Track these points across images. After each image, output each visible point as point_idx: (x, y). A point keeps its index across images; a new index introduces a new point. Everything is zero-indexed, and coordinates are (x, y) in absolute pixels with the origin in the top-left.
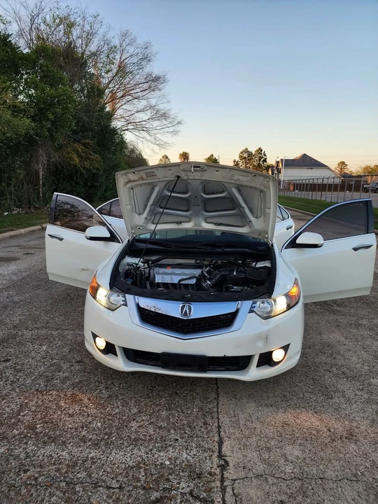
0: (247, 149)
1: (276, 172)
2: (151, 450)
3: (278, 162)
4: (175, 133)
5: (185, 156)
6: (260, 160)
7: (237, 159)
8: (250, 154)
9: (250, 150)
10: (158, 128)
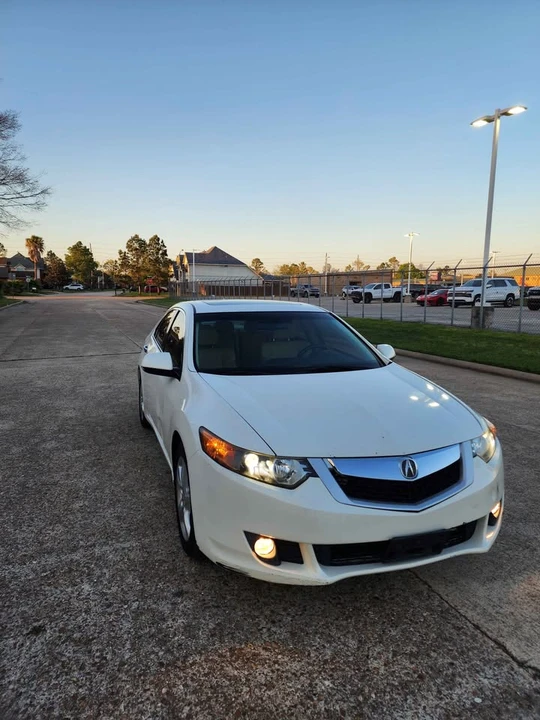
0: (137, 236)
1: (180, 270)
2: (439, 692)
3: (182, 257)
4: (38, 206)
5: (36, 243)
6: (157, 253)
7: (125, 250)
8: (142, 243)
9: (141, 237)
10: (6, 197)
